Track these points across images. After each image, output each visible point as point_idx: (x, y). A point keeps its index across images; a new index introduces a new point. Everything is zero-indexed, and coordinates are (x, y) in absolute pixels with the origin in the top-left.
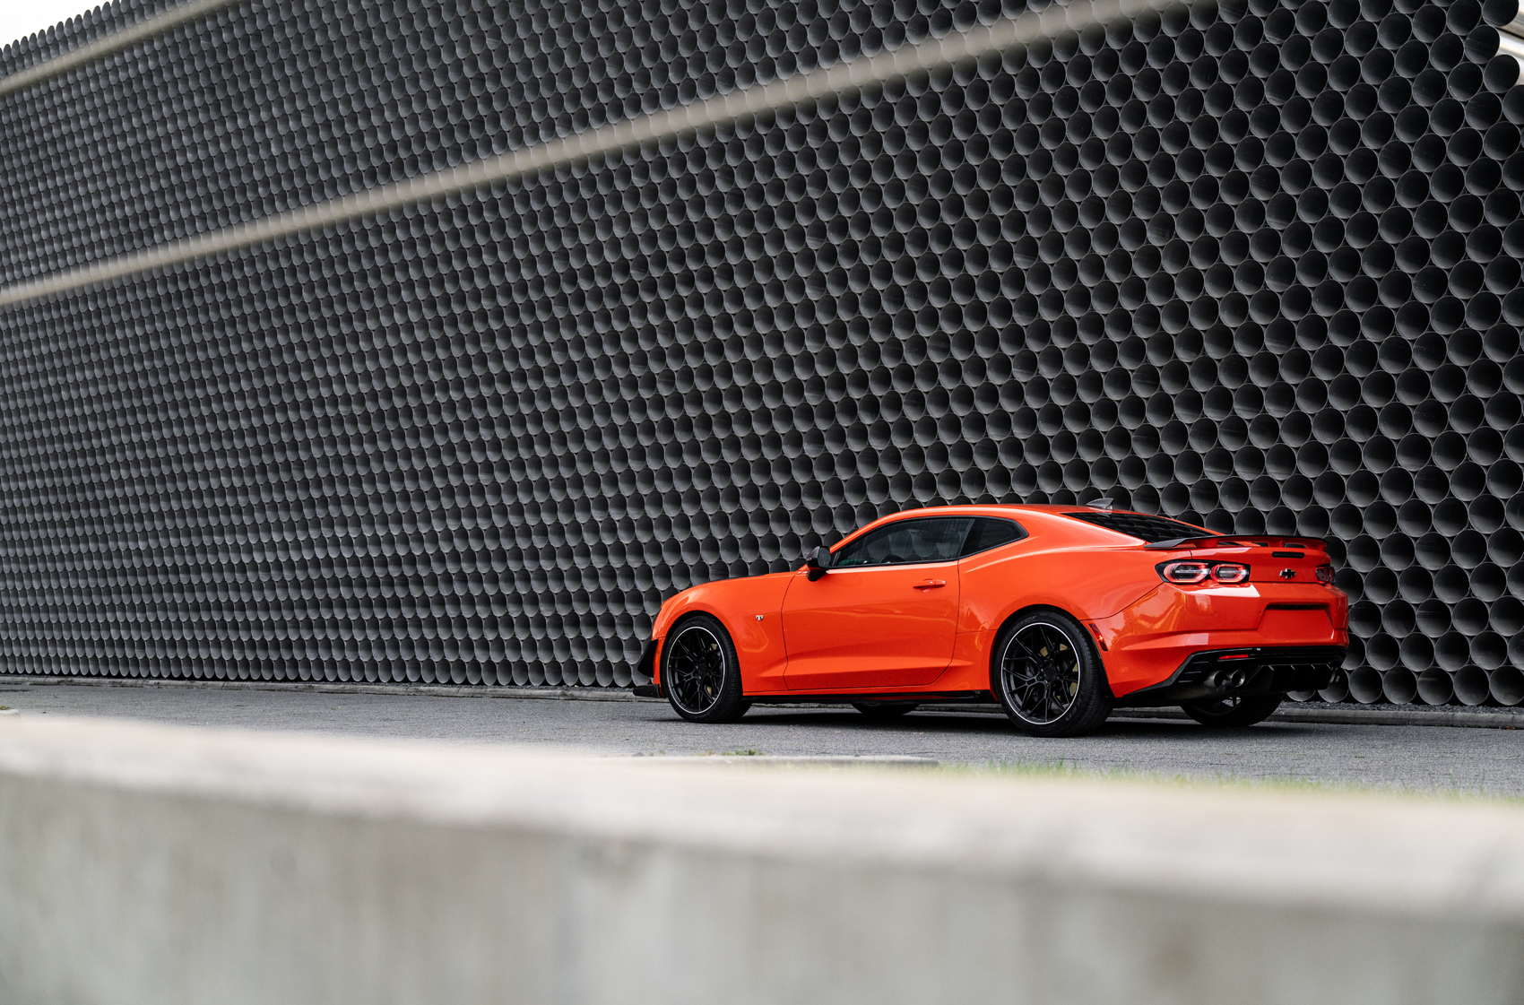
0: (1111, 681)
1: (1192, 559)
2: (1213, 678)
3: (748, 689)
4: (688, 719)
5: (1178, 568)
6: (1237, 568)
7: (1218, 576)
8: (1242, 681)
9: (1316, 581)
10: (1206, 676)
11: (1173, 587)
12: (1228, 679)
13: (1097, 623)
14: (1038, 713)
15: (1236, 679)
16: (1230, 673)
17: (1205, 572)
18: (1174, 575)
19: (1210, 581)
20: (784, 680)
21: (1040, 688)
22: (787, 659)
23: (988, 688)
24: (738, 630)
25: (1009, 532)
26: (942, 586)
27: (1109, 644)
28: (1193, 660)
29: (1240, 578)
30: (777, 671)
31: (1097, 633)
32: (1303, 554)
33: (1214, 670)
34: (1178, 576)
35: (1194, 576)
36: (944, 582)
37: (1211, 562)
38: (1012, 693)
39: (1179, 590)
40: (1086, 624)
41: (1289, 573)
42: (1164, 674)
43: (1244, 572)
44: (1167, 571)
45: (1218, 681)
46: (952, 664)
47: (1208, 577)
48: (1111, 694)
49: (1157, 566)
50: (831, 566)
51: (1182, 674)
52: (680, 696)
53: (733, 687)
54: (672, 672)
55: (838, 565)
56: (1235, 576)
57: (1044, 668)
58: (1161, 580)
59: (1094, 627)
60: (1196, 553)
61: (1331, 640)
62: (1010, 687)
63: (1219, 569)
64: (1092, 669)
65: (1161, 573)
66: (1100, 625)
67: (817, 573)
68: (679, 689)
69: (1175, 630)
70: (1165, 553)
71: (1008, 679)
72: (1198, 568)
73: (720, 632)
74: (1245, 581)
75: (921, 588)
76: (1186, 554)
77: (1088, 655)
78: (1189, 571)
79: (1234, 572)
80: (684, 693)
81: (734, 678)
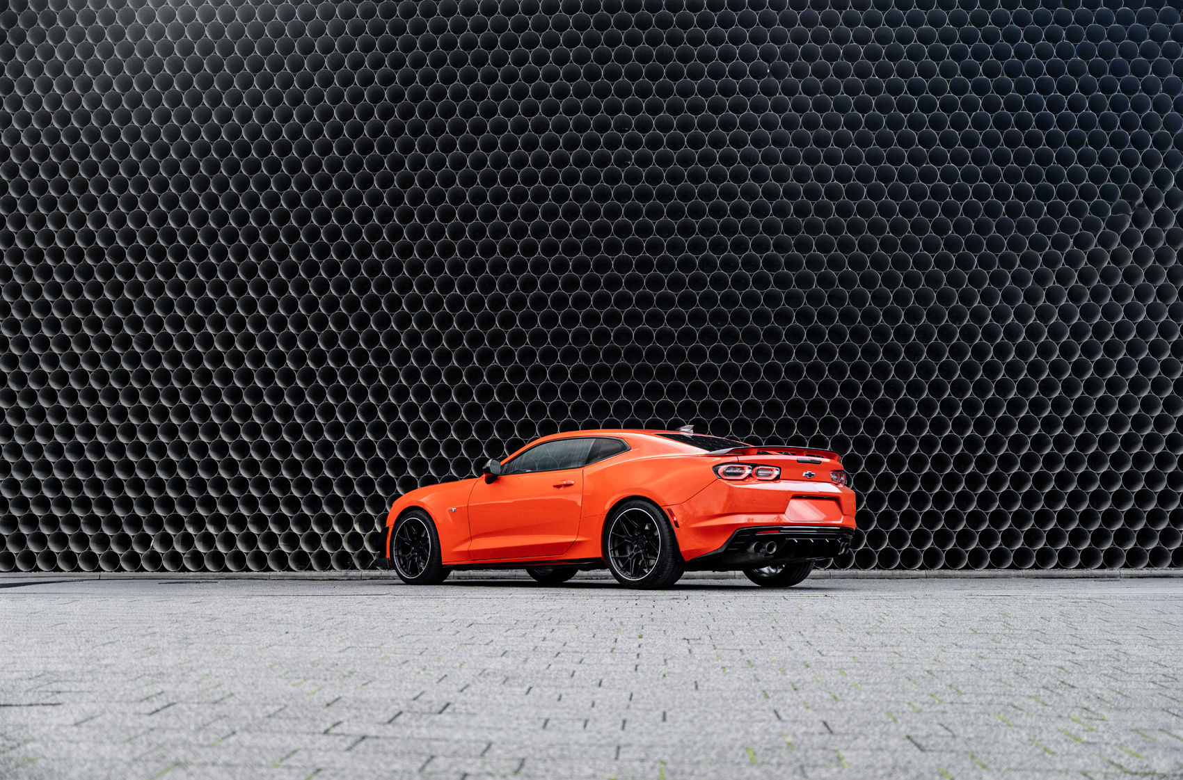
0: (682, 549)
1: (738, 463)
2: (753, 546)
3: (446, 560)
4: (408, 582)
5: (729, 468)
6: (772, 470)
7: (757, 474)
8: (775, 549)
9: (831, 481)
10: (749, 546)
11: (725, 482)
12: (764, 548)
13: (672, 507)
14: (636, 574)
15: (770, 548)
16: (765, 544)
17: (748, 471)
18: (725, 473)
19: (751, 479)
20: (469, 553)
21: (638, 557)
22: (471, 538)
23: (601, 556)
24: (438, 519)
25: (623, 448)
26: (571, 485)
27: (680, 523)
28: (739, 533)
29: (773, 477)
30: (464, 547)
31: (673, 515)
32: (821, 462)
33: (754, 541)
34: (730, 474)
35: (740, 474)
36: (573, 482)
37: (754, 465)
38: (616, 559)
39: (730, 484)
40: (665, 509)
41: (810, 475)
42: (717, 544)
43: (776, 473)
44: (722, 469)
45: (757, 549)
46: (578, 540)
47: (750, 476)
48: (682, 558)
49: (714, 467)
50: (502, 474)
51: (731, 544)
52: (401, 566)
53: (435, 559)
54: (397, 550)
55: (506, 473)
56: (770, 475)
57: (637, 540)
58: (716, 477)
59: (670, 511)
60: (742, 458)
61: (840, 522)
62: (615, 555)
63: (758, 470)
64: (668, 541)
65: (716, 472)
66: (674, 509)
67: (492, 479)
68: (402, 563)
69: (726, 512)
70: (719, 458)
71: (614, 550)
72: (743, 468)
73: (428, 521)
74: (777, 479)
75: (558, 486)
76: (734, 459)
77: (666, 531)
78: (737, 471)
79: (770, 472)
80: (405, 563)
81: (436, 551)
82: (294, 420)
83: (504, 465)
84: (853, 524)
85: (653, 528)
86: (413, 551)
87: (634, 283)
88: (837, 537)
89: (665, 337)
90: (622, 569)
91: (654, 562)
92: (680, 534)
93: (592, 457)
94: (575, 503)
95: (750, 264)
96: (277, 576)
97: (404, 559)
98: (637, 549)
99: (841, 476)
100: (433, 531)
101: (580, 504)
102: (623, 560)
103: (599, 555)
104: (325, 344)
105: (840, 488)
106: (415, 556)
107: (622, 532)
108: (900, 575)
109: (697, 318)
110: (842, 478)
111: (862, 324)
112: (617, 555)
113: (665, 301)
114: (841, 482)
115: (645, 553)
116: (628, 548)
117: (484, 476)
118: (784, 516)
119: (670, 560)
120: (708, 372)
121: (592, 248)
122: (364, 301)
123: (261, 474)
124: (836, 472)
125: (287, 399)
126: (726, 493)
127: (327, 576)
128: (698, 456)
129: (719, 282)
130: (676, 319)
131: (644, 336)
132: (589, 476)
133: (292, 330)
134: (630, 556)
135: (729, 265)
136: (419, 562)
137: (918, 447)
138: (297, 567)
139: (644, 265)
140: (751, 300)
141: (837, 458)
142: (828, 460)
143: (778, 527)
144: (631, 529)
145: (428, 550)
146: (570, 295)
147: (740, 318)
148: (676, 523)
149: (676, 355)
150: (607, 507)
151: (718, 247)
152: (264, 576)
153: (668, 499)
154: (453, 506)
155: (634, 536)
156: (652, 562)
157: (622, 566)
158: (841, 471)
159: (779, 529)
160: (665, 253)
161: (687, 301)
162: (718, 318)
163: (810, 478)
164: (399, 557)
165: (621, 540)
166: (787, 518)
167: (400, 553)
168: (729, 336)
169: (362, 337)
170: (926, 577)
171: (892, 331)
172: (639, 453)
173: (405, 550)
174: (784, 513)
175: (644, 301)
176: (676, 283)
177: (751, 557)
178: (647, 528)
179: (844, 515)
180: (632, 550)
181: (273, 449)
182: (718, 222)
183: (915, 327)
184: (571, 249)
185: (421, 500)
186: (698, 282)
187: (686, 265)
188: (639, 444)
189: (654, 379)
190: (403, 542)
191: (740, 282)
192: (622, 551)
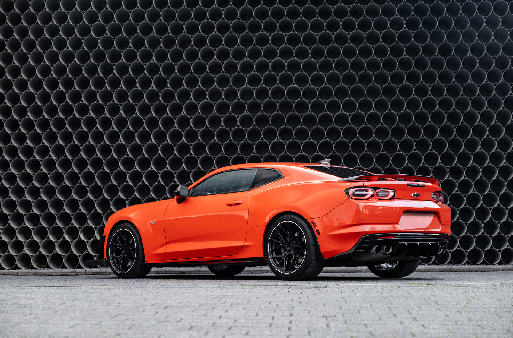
0: (322, 251)
1: (364, 187)
2: (375, 248)
3: (148, 260)
4: (120, 276)
5: (357, 191)
6: (388, 192)
7: (378, 195)
8: (391, 250)
9: (432, 200)
10: (371, 248)
11: (354, 201)
12: (383, 250)
13: (315, 220)
14: (288, 269)
15: (387, 249)
16: (384, 246)
17: (371, 193)
18: (354, 194)
19: (373, 198)
20: (165, 255)
21: (290, 256)
22: (166, 244)
24: (142, 230)
25: (277, 176)
26: (240, 204)
27: (321, 231)
28: (364, 239)
29: (390, 197)
30: (161, 250)
31: (315, 226)
32: (425, 186)
33: (376, 244)
34: (357, 195)
35: (365, 195)
36: (241, 202)
37: (375, 188)
38: (274, 258)
39: (357, 202)
40: (310, 221)
41: (417, 195)
42: (349, 247)
43: (392, 194)
44: (351, 191)
45: (378, 250)
46: (245, 244)
47: (372, 196)
48: (322, 257)
49: (346, 190)
50: (188, 196)
51: (358, 246)
52: (115, 265)
53: (140, 259)
54: (112, 252)
55: (192, 195)
56: (387, 196)
57: (289, 244)
58: (347, 197)
59: (313, 222)
60: (366, 183)
61: (439, 230)
62: (272, 255)
63: (379, 192)
64: (312, 244)
65: (347, 193)
66: (317, 221)
67: (182, 200)
68: (115, 262)
69: (354, 223)
70: (349, 184)
71: (272, 252)
72: (367, 191)
73: (134, 231)
74: (393, 198)
75: (231, 205)
76: (361, 184)
77: (310, 237)
78: (362, 193)
79: (387, 194)
80: (118, 263)
81: (141, 254)
82: (34, 157)
83: (190, 189)
84: (449, 232)
85: (301, 235)
86: (124, 254)
87: (286, 54)
88: (437, 241)
89: (309, 94)
90: (278, 266)
91: (301, 260)
92: (320, 239)
93: (256, 183)
94: (243, 217)
95: (372, 39)
96: (23, 273)
97: (117, 259)
98: (289, 251)
99: (440, 196)
100: (138, 238)
101: (246, 218)
102: (279, 259)
103: (261, 255)
104: (56, 100)
105: (439, 205)
106: (124, 257)
107: (278, 239)
108: (484, 268)
109: (333, 79)
110: (441, 198)
111: (456, 83)
112: (274, 255)
113: (309, 67)
114: (440, 201)
115: (296, 253)
116: (283, 250)
117: (175, 197)
118: (397, 226)
119: (313, 258)
120: (341, 119)
121: (255, 28)
122: (85, 68)
123: (10, 197)
124: (437, 193)
125: (28, 142)
126: (354, 210)
127: (60, 272)
128: (334, 182)
129: (349, 53)
130: (317, 80)
131: (294, 93)
132: (253, 197)
133: (32, 90)
134: (284, 256)
135: (356, 39)
136: (128, 261)
137: (497, 174)
138: (38, 266)
139: (294, 40)
140: (373, 65)
141: (437, 182)
142: (430, 184)
143: (394, 233)
144: (285, 236)
145: (135, 253)
146: (238, 63)
147: (365, 79)
148: (318, 231)
149: (317, 107)
150: (267, 220)
151: (348, 26)
152: (13, 273)
153: (312, 214)
154: (153, 220)
155: (287, 241)
156: (300, 260)
157: (278, 263)
158: (440, 192)
159: (394, 236)
160: (309, 31)
161: (325, 66)
162: (349, 79)
163: (417, 198)
164: (113, 258)
165: (277, 244)
166: (399, 227)
167: (114, 255)
168: (357, 92)
169: (84, 95)
170: (503, 270)
171: (478, 88)
172: (290, 180)
173: (118, 253)
174: (397, 223)
175: (294, 67)
176: (317, 54)
177: (374, 256)
178: (296, 235)
179: (442, 225)
180: (285, 251)
181: (19, 179)
182: (349, 7)
183: (495, 85)
184: (239, 28)
185: (129, 216)
186: (333, 53)
187: (325, 40)
188: (290, 173)
189: (301, 125)
190: (116, 247)
191: (365, 52)
192: (278, 252)
